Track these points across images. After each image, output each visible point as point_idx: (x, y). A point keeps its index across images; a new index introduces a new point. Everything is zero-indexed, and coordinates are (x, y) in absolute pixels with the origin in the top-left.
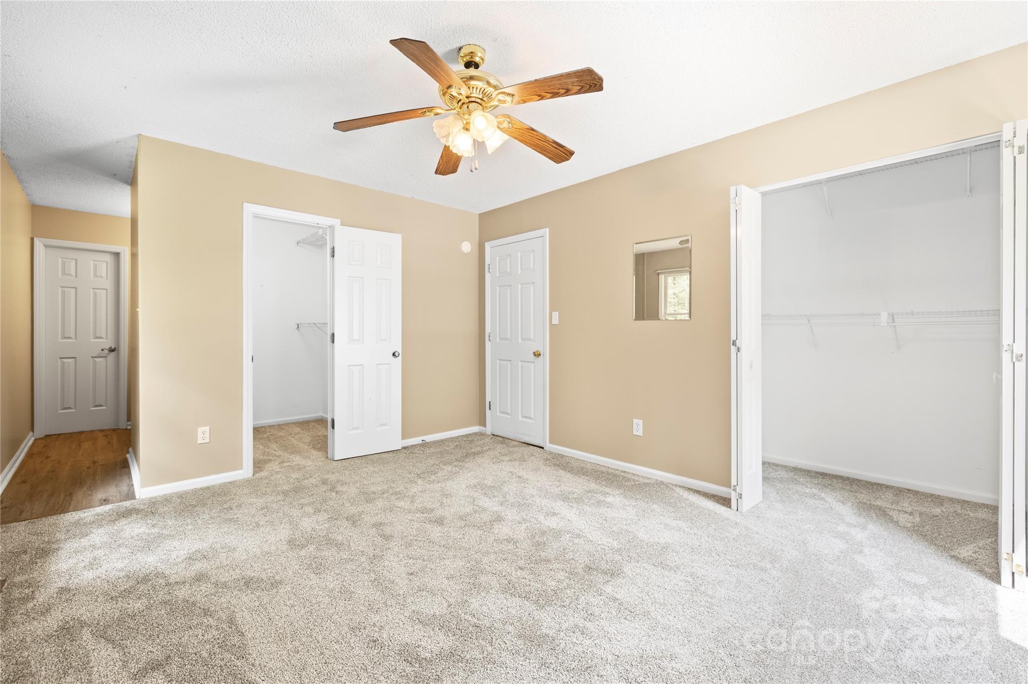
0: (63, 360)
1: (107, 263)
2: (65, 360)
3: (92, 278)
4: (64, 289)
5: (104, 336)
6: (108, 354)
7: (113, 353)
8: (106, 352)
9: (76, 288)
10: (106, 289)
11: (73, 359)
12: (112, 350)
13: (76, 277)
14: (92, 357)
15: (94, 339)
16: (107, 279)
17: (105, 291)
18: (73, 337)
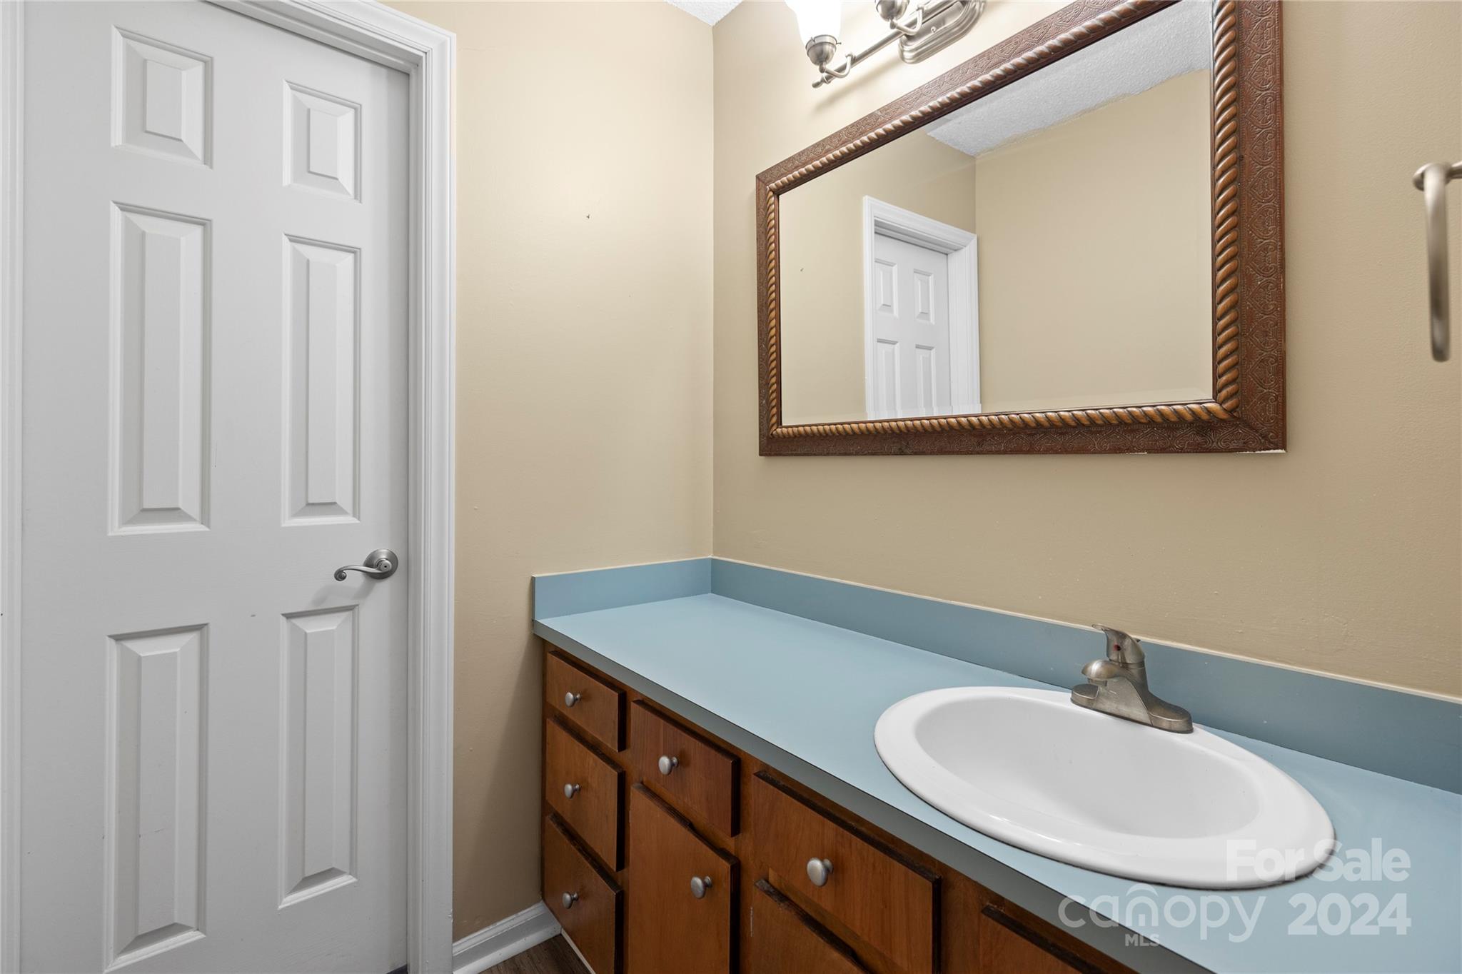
0: (131, 645)
1: (357, 110)
2: (144, 649)
3: (287, 178)
4: (142, 222)
5: (345, 501)
6: (365, 592)
7: (384, 586)
8: (355, 580)
9: (204, 223)
10: (354, 251)
11: (192, 638)
12: (378, 571)
13: (208, 159)
14: (289, 616)
15: (297, 514)
16: (358, 195)
17: (351, 256)
18: (193, 508)
